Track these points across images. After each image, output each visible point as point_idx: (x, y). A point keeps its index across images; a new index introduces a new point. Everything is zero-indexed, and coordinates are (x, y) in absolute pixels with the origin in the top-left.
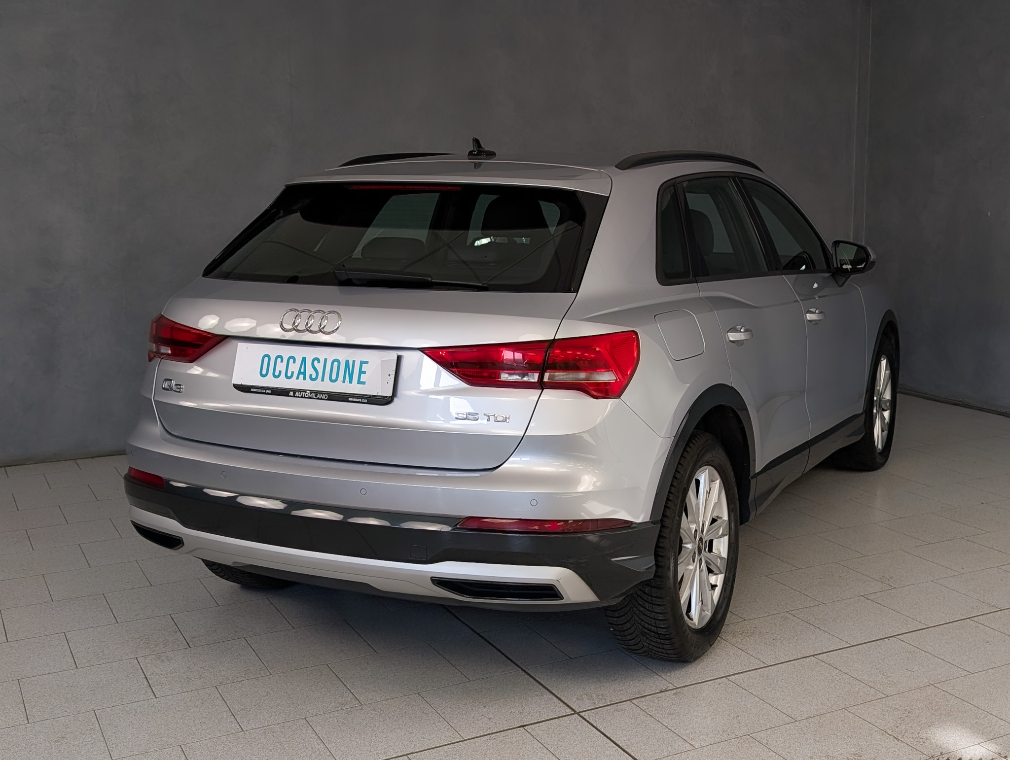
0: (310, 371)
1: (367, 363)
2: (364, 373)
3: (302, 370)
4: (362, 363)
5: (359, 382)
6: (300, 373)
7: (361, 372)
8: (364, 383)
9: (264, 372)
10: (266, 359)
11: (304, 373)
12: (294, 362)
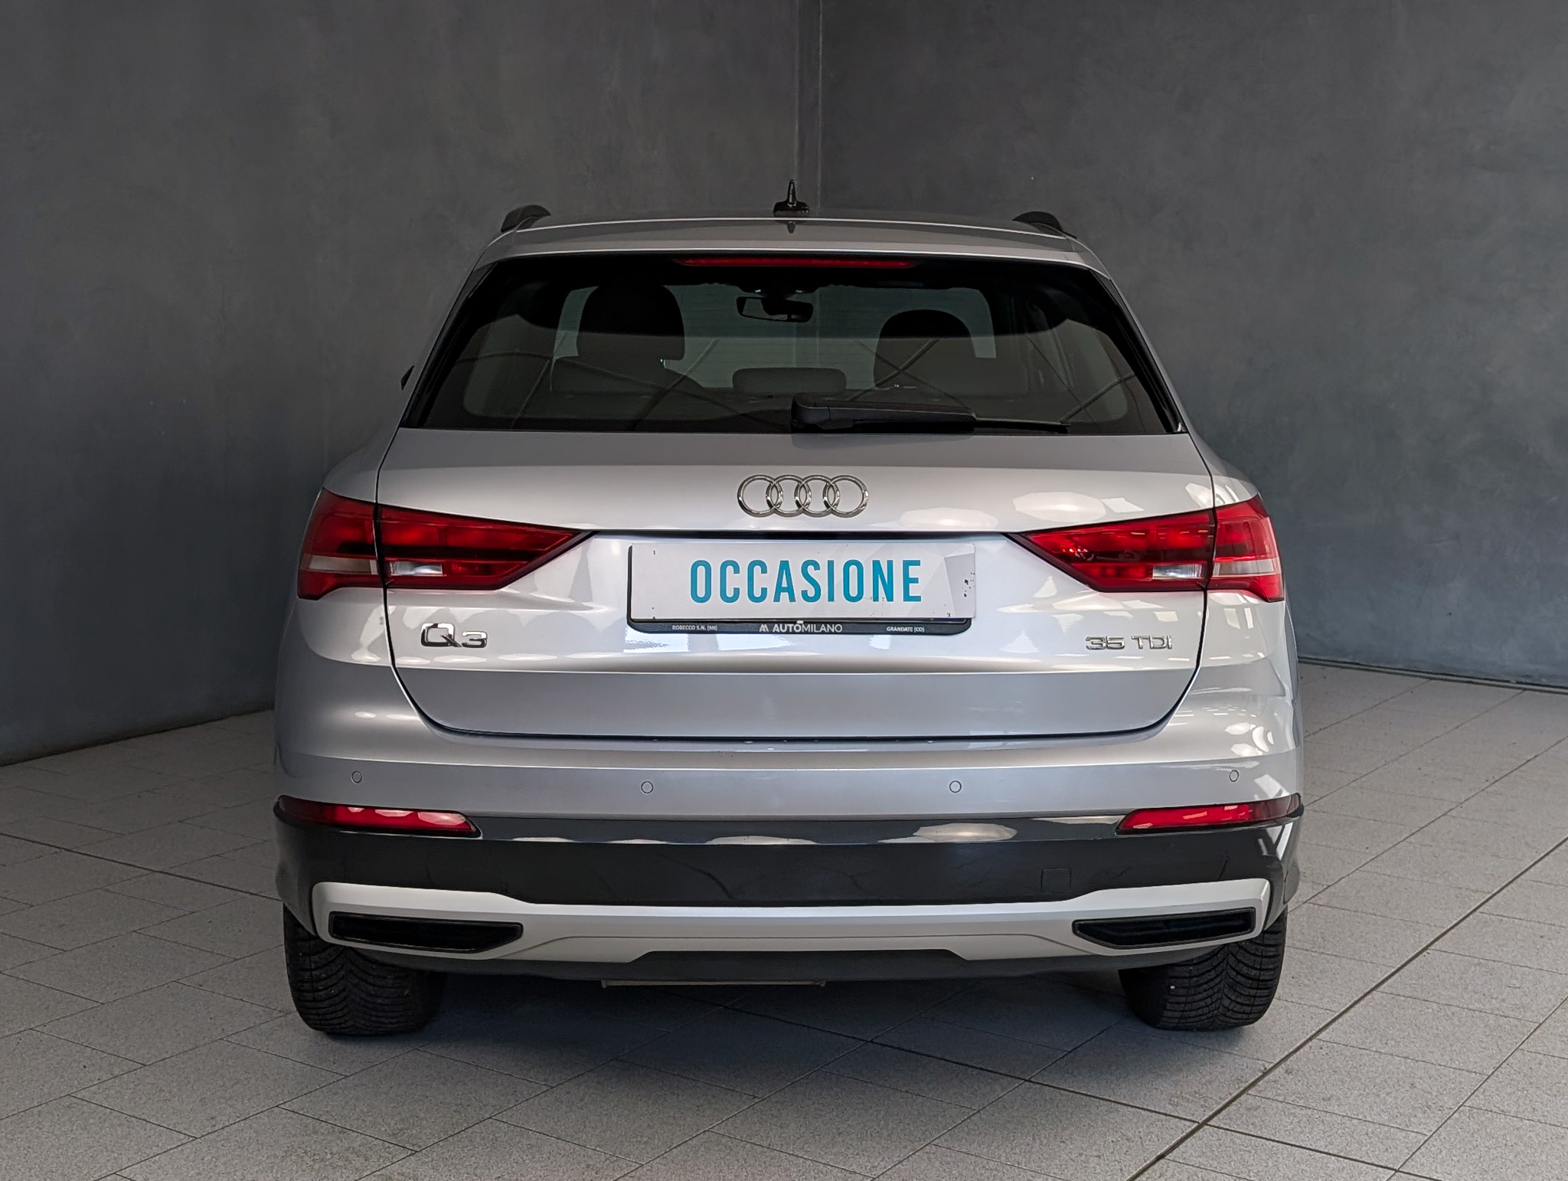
0: (800, 584)
1: (917, 563)
2: (916, 581)
3: (784, 584)
4: (907, 564)
5: (907, 597)
6: (779, 590)
7: (908, 581)
8: (918, 599)
9: (701, 593)
10: (701, 570)
11: (790, 590)
12: (764, 571)
